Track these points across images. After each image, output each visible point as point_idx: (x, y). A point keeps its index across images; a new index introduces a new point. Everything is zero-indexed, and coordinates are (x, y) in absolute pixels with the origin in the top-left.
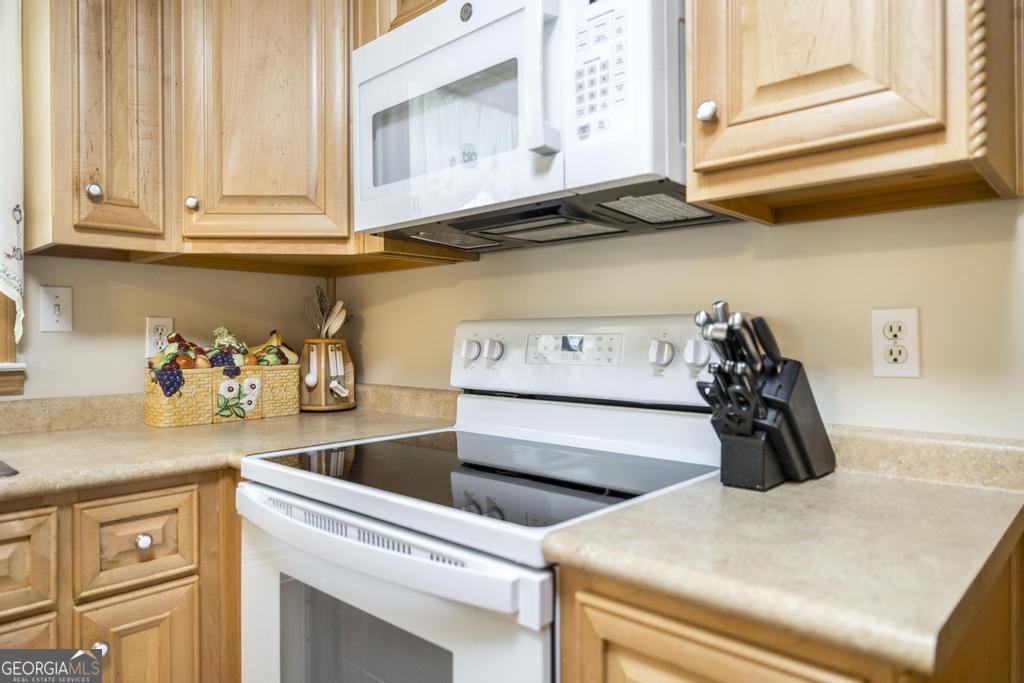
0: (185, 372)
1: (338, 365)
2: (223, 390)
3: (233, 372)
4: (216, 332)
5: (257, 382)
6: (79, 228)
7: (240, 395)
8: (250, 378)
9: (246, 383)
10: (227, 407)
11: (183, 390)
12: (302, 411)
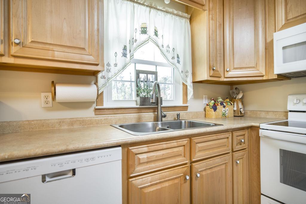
0: (217, 106)
1: (240, 106)
2: (223, 111)
3: (224, 107)
4: (219, 98)
5: (228, 109)
6: (210, 76)
7: (225, 112)
8: (227, 108)
9: (226, 109)
10: (223, 115)
11: (217, 110)
12: (234, 116)
